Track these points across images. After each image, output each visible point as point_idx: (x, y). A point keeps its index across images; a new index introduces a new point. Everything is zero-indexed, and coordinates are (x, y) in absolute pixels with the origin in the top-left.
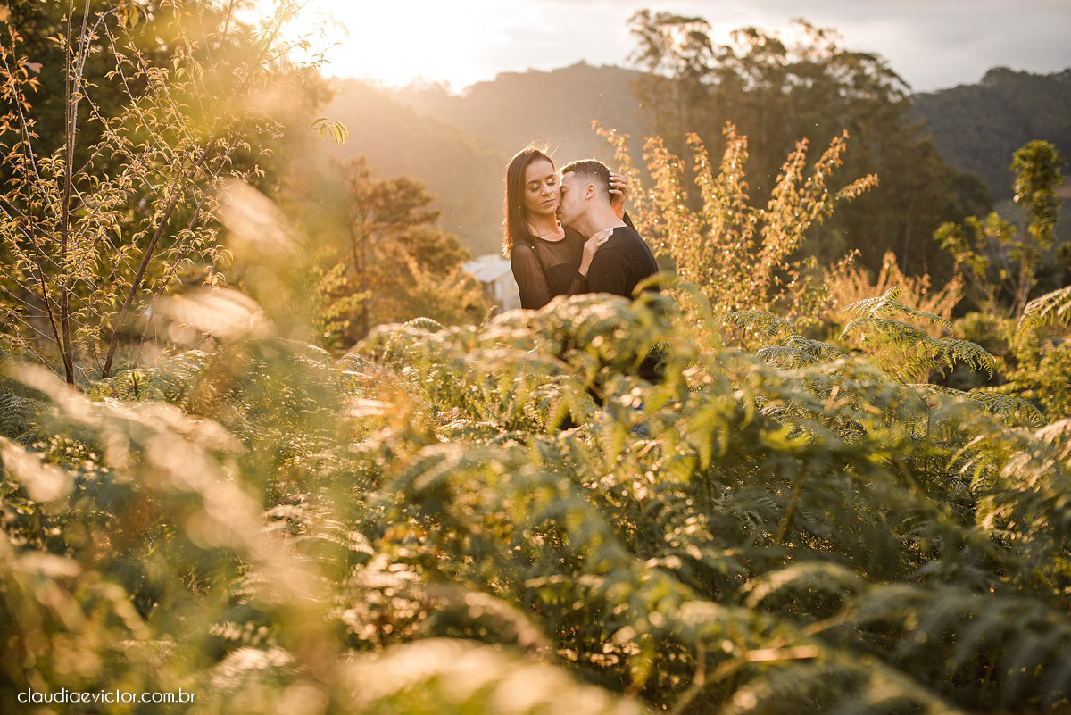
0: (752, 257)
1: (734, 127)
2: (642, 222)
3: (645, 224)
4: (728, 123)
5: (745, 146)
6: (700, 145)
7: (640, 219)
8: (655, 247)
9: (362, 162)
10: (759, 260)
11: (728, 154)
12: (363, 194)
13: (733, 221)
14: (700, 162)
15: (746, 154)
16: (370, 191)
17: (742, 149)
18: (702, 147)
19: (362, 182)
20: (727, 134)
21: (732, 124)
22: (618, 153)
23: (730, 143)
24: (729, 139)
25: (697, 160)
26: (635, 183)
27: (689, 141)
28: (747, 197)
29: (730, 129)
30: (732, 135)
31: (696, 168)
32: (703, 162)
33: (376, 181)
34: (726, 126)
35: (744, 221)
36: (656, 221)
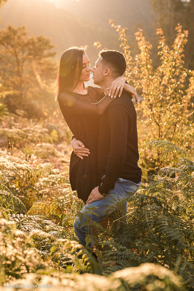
0: (182, 92)
1: (181, 26)
2: (129, 72)
3: (131, 73)
4: (179, 24)
5: (187, 36)
6: (162, 36)
7: (129, 70)
8: (135, 85)
9: (23, 28)
10: (186, 94)
11: (177, 40)
12: (23, 42)
13: (175, 74)
14: (161, 45)
15: (186, 40)
16: (26, 41)
17: (184, 38)
19: (23, 37)
20: (177, 30)
21: (180, 25)
22: (121, 37)
23: (178, 34)
24: (178, 33)
25: (160, 43)
26: (127, 53)
27: (158, 33)
28: (183, 62)
29: (179, 27)
30: (180, 31)
31: (159, 47)
32: (163, 44)
33: (29, 37)
34: (177, 26)
35: (181, 73)
36: (137, 72)
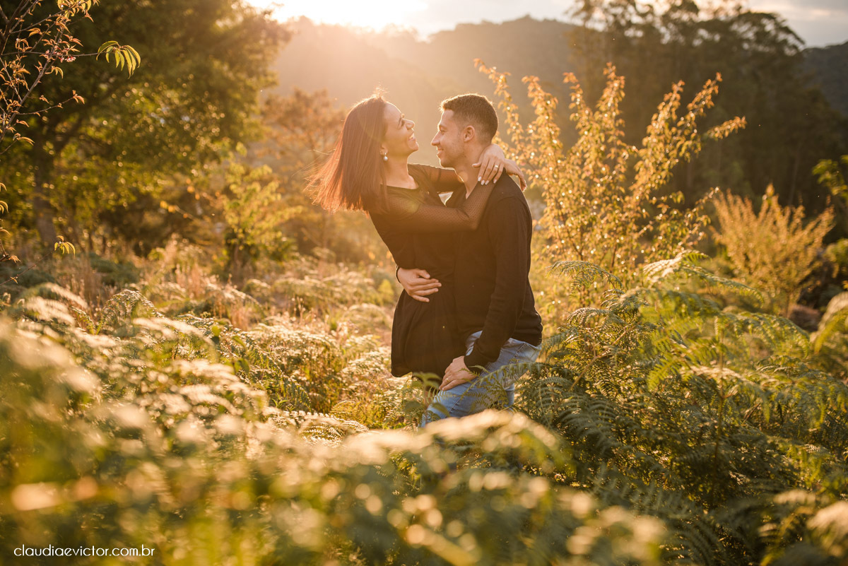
0: (623, 190)
1: (614, 68)
2: (519, 155)
3: (522, 157)
4: (609, 64)
5: (622, 87)
6: (575, 85)
7: (517, 152)
8: (531, 178)
9: (324, 93)
10: (629, 193)
11: (607, 93)
12: (324, 120)
13: (608, 156)
14: (575, 100)
15: (623, 94)
16: (329, 118)
17: (619, 89)
18: (578, 86)
19: (324, 111)
20: (607, 75)
21: (612, 66)
22: (498, 90)
23: (609, 83)
24: (610, 80)
25: (573, 98)
26: (513, 118)
27: (566, 80)
28: (622, 133)
29: (611, 70)
30: (613, 75)
31: (572, 106)
32: (578, 100)
33: (336, 111)
34: (607, 67)
35: (618, 155)
36: (533, 154)
